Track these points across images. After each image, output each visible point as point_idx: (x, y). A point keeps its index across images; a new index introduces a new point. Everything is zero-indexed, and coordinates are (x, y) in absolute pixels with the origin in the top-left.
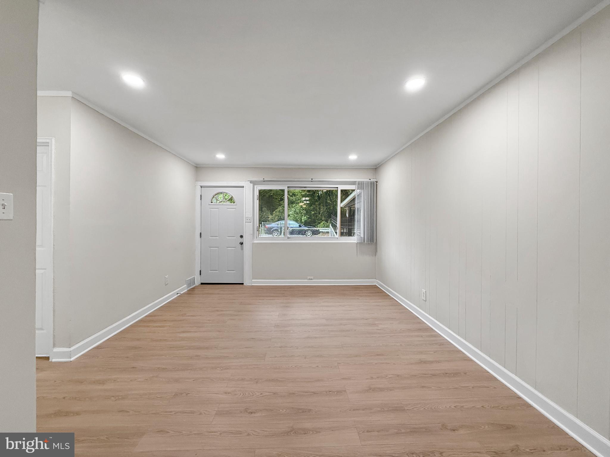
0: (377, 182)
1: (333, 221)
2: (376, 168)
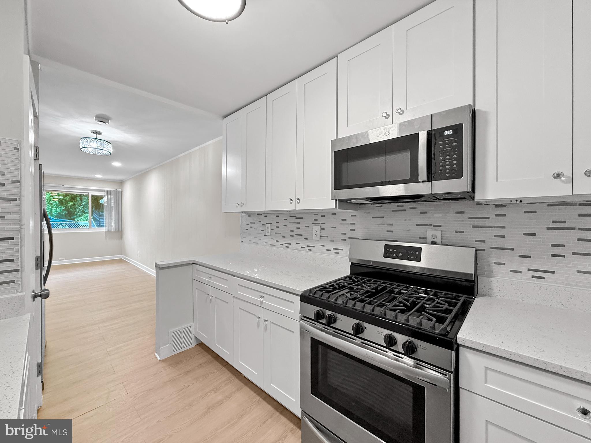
0: (122, 191)
1: (95, 215)
2: (121, 183)
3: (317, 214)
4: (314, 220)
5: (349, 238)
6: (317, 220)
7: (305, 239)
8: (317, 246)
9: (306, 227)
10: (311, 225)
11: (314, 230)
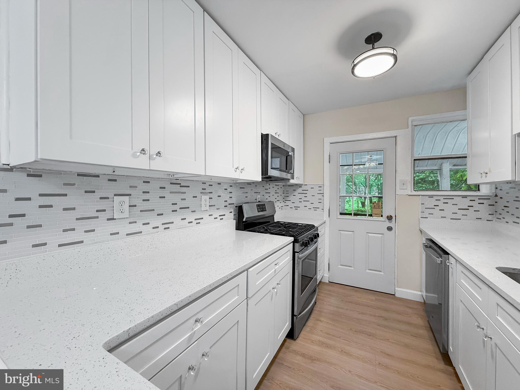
3: (205, 183)
4: (203, 189)
5: (229, 204)
6: (205, 189)
7: (192, 212)
8: (205, 216)
9: (194, 197)
10: (199, 195)
11: (203, 200)
